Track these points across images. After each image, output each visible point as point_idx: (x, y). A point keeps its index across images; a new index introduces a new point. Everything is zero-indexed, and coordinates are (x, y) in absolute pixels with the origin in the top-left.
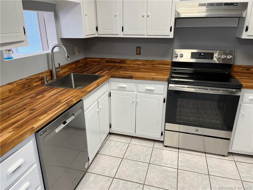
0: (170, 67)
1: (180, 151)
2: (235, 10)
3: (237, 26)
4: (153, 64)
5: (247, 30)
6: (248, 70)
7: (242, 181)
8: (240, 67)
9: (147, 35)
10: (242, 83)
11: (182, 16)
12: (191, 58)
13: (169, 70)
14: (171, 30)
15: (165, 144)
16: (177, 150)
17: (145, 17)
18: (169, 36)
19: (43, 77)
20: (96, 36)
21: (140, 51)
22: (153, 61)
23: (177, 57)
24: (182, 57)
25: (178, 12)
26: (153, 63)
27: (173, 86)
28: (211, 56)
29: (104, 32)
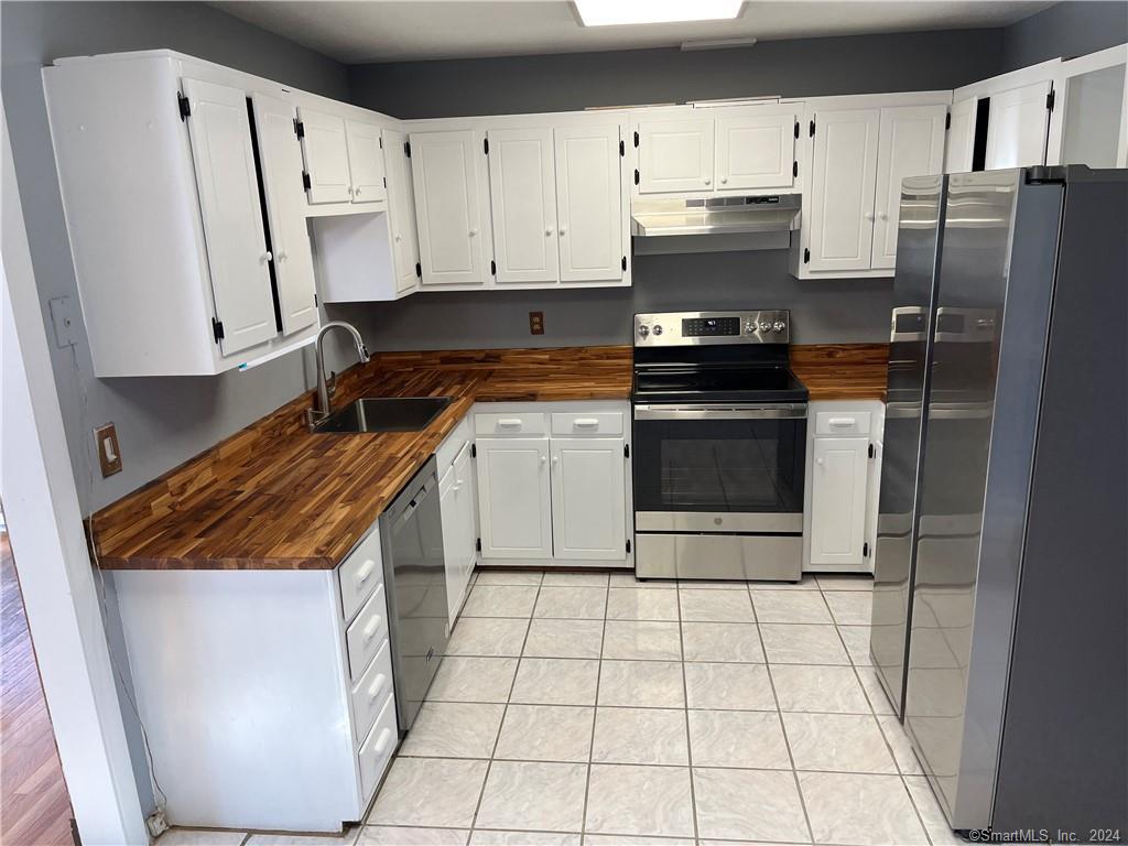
0: (628, 362)
1: (681, 585)
2: (773, 213)
3: (788, 247)
4: (581, 359)
5: (807, 258)
6: (830, 355)
7: (836, 625)
8: (809, 350)
9: (562, 282)
10: (809, 388)
11: (650, 232)
12: (683, 336)
13: (627, 370)
14: (624, 267)
15: (640, 574)
16: (675, 586)
17: (554, 234)
18: (620, 281)
19: (306, 411)
20: (418, 289)
21: (541, 324)
22: (580, 349)
23: (646, 333)
24: (659, 333)
25: (638, 224)
26: (581, 355)
27: (645, 410)
28: (732, 326)
29: (438, 278)
